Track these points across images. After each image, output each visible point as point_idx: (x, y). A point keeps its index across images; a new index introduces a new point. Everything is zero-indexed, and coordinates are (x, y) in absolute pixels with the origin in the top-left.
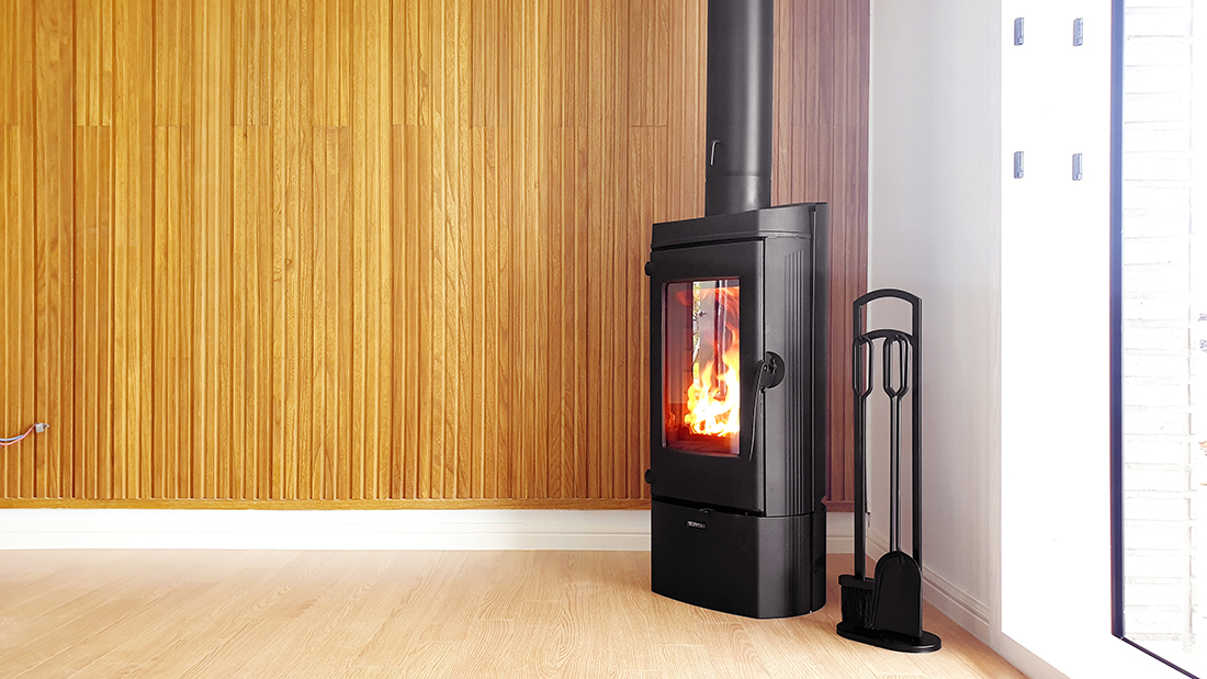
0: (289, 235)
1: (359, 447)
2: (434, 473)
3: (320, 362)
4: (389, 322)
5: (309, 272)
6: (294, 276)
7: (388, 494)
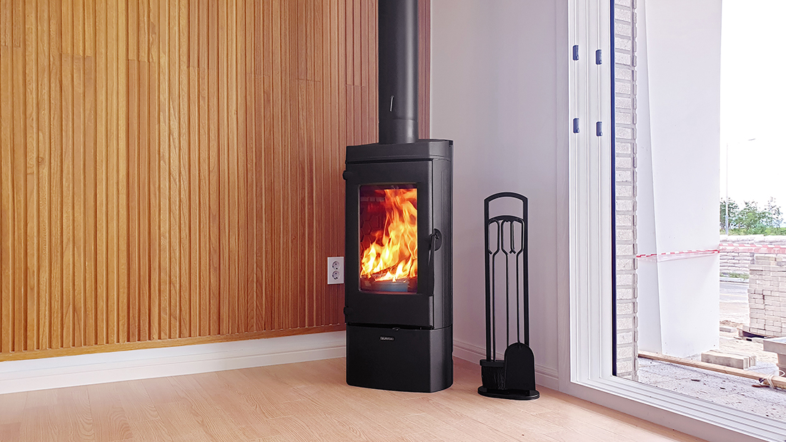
0: (41, 138)
1: (102, 304)
2: (162, 320)
3: (69, 239)
4: (125, 209)
5: (59, 168)
6: (45, 171)
7: (126, 339)
